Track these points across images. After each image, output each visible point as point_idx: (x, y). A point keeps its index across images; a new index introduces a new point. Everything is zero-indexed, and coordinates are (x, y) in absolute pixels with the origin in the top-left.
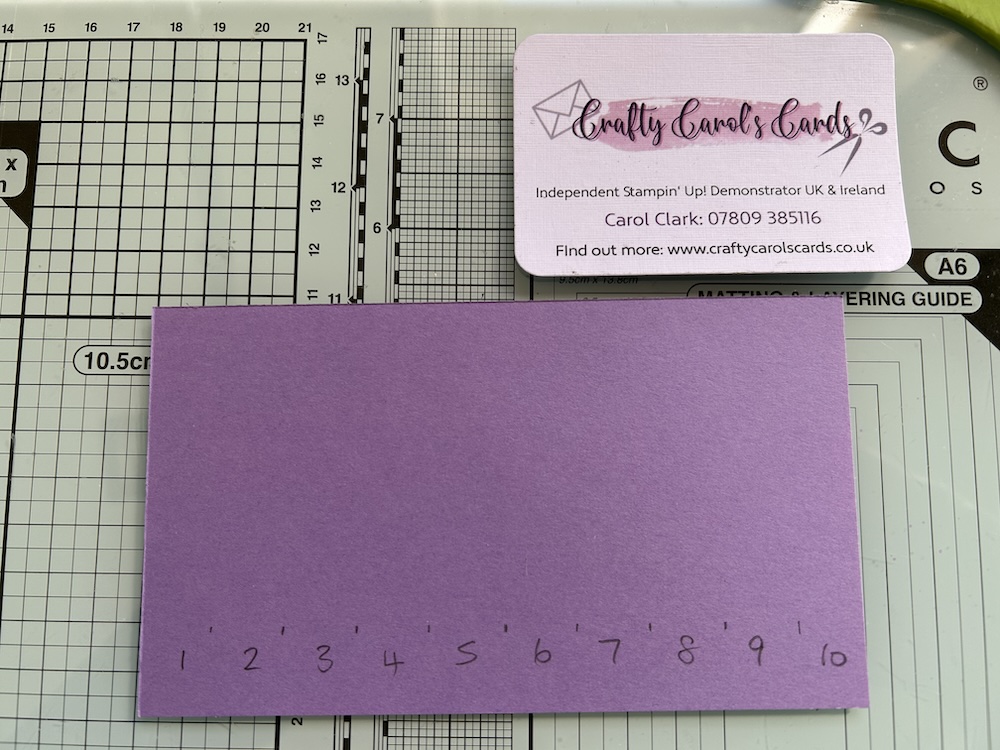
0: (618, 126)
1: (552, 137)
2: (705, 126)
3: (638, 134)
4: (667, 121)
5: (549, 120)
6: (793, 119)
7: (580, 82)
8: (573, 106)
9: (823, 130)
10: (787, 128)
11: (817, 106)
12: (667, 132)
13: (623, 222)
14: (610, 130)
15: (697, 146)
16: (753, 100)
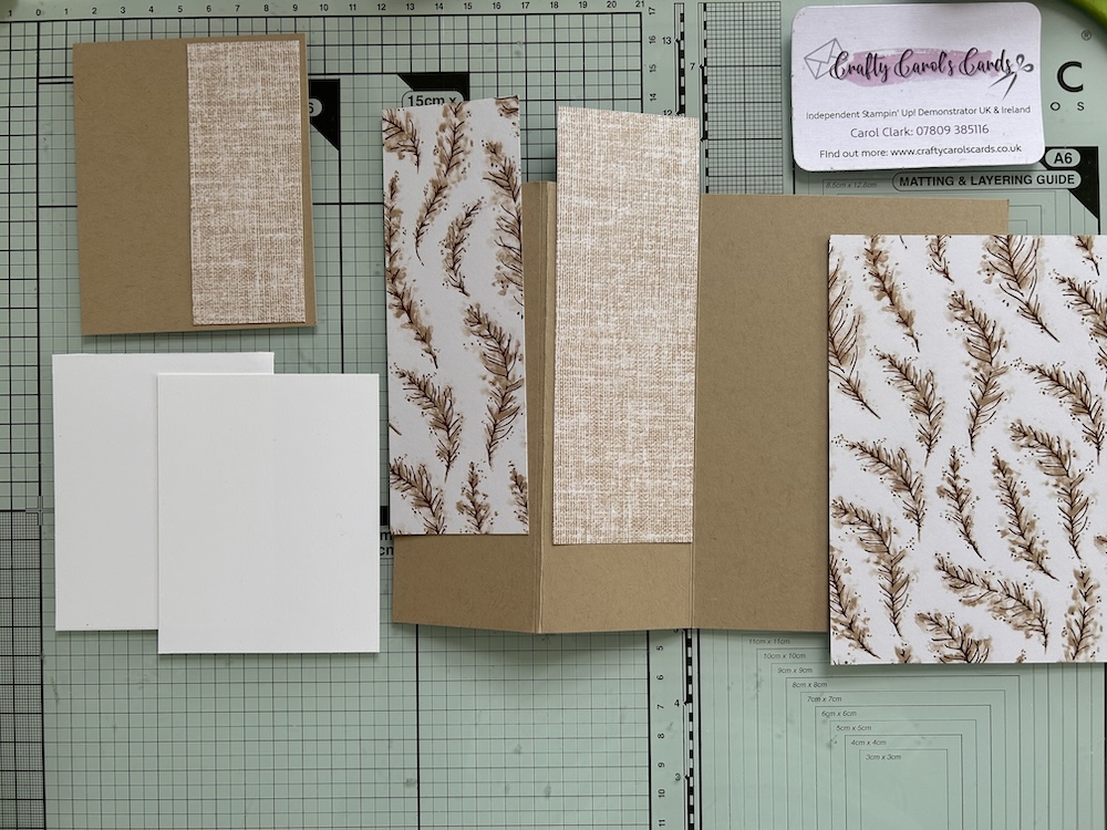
0: (859, 69)
1: (816, 78)
2: (916, 69)
3: (872, 75)
4: (891, 67)
5: (815, 66)
6: (974, 62)
7: (835, 40)
8: (830, 56)
9: (993, 69)
10: (969, 69)
11: (989, 53)
12: (891, 73)
13: (862, 134)
14: (854, 72)
15: (910, 82)
16: (948, 51)
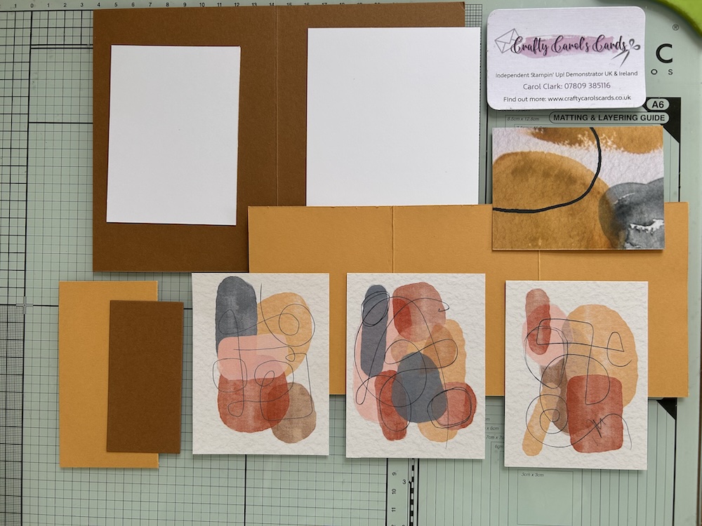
0: (530, 48)
1: (502, 53)
2: (565, 47)
3: (537, 51)
4: (549, 46)
5: (501, 45)
6: (602, 43)
7: (514, 30)
8: (511, 39)
9: (614, 48)
10: (599, 47)
11: (612, 38)
12: (549, 50)
13: (530, 88)
14: (526, 49)
15: (561, 56)
16: (585, 35)
